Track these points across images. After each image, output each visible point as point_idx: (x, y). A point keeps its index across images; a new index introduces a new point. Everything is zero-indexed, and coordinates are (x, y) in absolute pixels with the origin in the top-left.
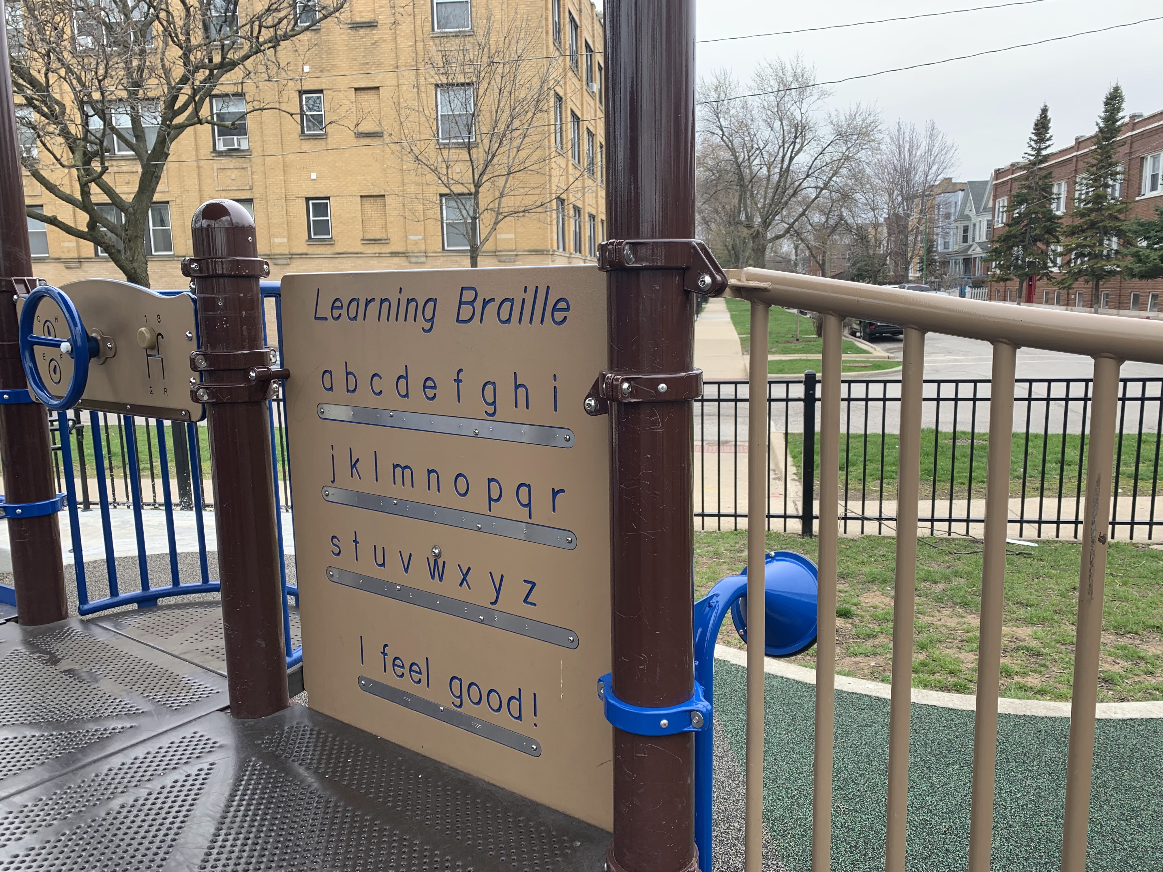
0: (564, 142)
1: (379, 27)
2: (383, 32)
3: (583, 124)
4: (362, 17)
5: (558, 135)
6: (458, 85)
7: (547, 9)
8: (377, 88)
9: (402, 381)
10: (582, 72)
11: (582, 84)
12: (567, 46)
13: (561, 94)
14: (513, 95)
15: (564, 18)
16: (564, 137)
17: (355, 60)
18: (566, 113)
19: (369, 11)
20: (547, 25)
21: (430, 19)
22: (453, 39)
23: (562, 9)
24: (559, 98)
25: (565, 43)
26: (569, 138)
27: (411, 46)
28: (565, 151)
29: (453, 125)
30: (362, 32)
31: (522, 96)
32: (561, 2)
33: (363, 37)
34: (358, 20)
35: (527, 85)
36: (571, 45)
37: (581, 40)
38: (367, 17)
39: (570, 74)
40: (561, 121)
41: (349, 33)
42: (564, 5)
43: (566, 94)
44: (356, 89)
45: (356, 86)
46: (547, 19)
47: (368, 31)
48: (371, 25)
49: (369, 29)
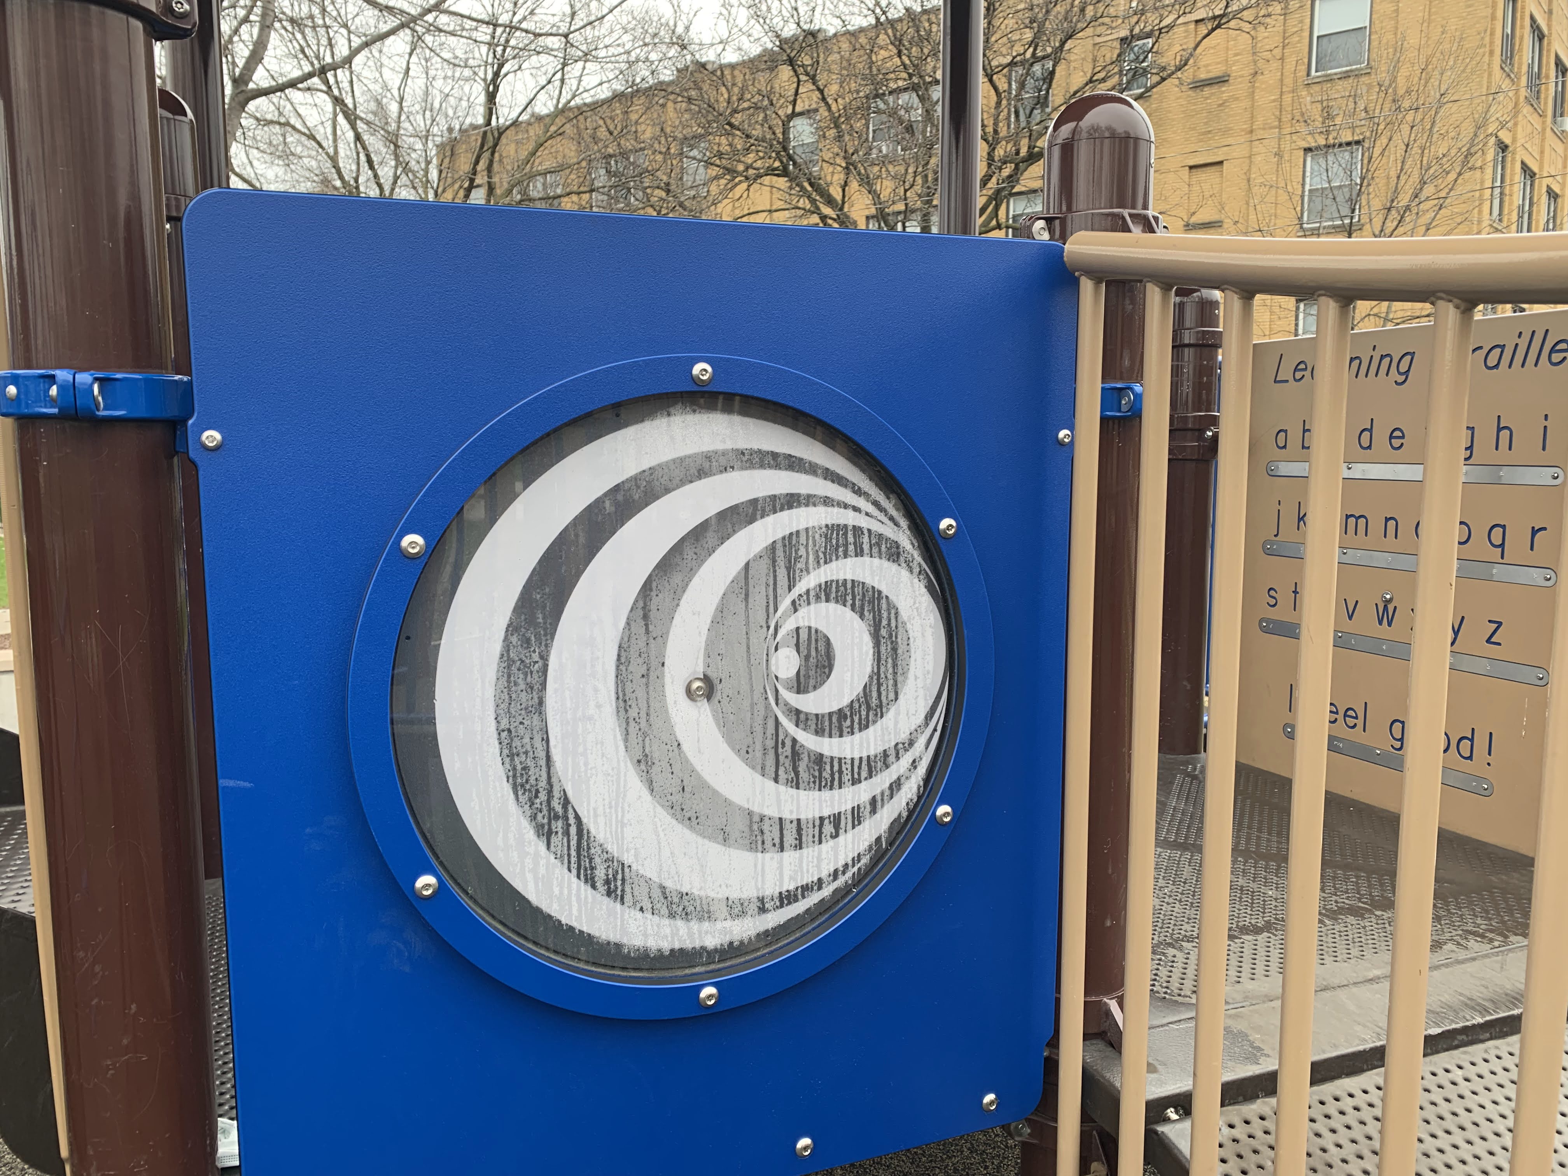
0: (1506, 211)
1: (1231, 81)
2: (1237, 88)
3: (1540, 183)
4: (1208, 72)
5: (1496, 202)
6: (1340, 145)
7: (1493, 18)
8: (1221, 163)
9: (1367, 434)
10: (1546, 103)
11: (1544, 123)
12: (1524, 69)
13: (1508, 141)
14: (1426, 151)
15: (1522, 27)
16: (1506, 204)
17: (1194, 129)
18: (1513, 169)
19: (1218, 63)
20: (1492, 43)
21: (1306, 60)
22: (1341, 82)
23: (1518, 15)
24: (1503, 148)
25: (1520, 64)
26: (1516, 204)
27: (1274, 101)
28: (1505, 224)
29: (1329, 202)
30: (1207, 91)
31: (1442, 151)
32: (1519, 5)
33: (1207, 98)
34: (1203, 76)
35: (1452, 134)
36: (1530, 66)
37: (1548, 56)
38: (1216, 71)
39: (1526, 110)
40: (1502, 181)
41: (1189, 96)
42: (1523, 8)
43: (1514, 140)
44: (1191, 167)
45: (1192, 163)
46: (1492, 34)
47: (1214, 89)
48: (1221, 80)
49: (1216, 87)
